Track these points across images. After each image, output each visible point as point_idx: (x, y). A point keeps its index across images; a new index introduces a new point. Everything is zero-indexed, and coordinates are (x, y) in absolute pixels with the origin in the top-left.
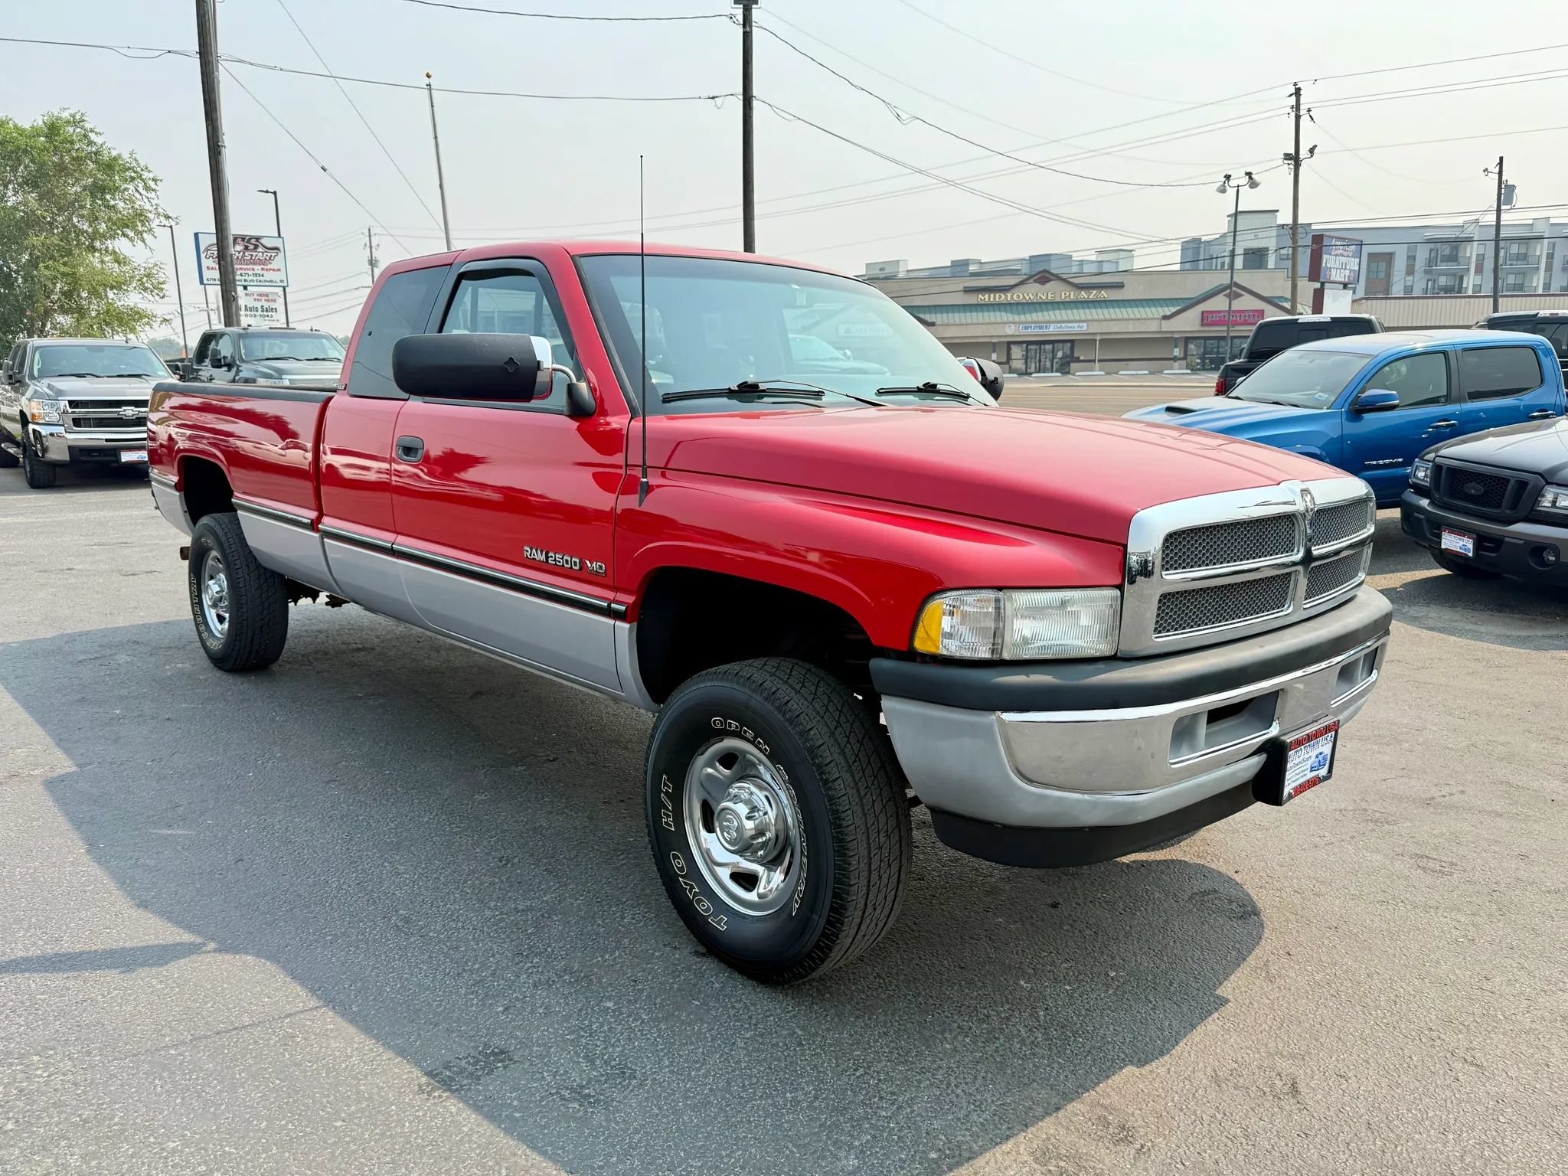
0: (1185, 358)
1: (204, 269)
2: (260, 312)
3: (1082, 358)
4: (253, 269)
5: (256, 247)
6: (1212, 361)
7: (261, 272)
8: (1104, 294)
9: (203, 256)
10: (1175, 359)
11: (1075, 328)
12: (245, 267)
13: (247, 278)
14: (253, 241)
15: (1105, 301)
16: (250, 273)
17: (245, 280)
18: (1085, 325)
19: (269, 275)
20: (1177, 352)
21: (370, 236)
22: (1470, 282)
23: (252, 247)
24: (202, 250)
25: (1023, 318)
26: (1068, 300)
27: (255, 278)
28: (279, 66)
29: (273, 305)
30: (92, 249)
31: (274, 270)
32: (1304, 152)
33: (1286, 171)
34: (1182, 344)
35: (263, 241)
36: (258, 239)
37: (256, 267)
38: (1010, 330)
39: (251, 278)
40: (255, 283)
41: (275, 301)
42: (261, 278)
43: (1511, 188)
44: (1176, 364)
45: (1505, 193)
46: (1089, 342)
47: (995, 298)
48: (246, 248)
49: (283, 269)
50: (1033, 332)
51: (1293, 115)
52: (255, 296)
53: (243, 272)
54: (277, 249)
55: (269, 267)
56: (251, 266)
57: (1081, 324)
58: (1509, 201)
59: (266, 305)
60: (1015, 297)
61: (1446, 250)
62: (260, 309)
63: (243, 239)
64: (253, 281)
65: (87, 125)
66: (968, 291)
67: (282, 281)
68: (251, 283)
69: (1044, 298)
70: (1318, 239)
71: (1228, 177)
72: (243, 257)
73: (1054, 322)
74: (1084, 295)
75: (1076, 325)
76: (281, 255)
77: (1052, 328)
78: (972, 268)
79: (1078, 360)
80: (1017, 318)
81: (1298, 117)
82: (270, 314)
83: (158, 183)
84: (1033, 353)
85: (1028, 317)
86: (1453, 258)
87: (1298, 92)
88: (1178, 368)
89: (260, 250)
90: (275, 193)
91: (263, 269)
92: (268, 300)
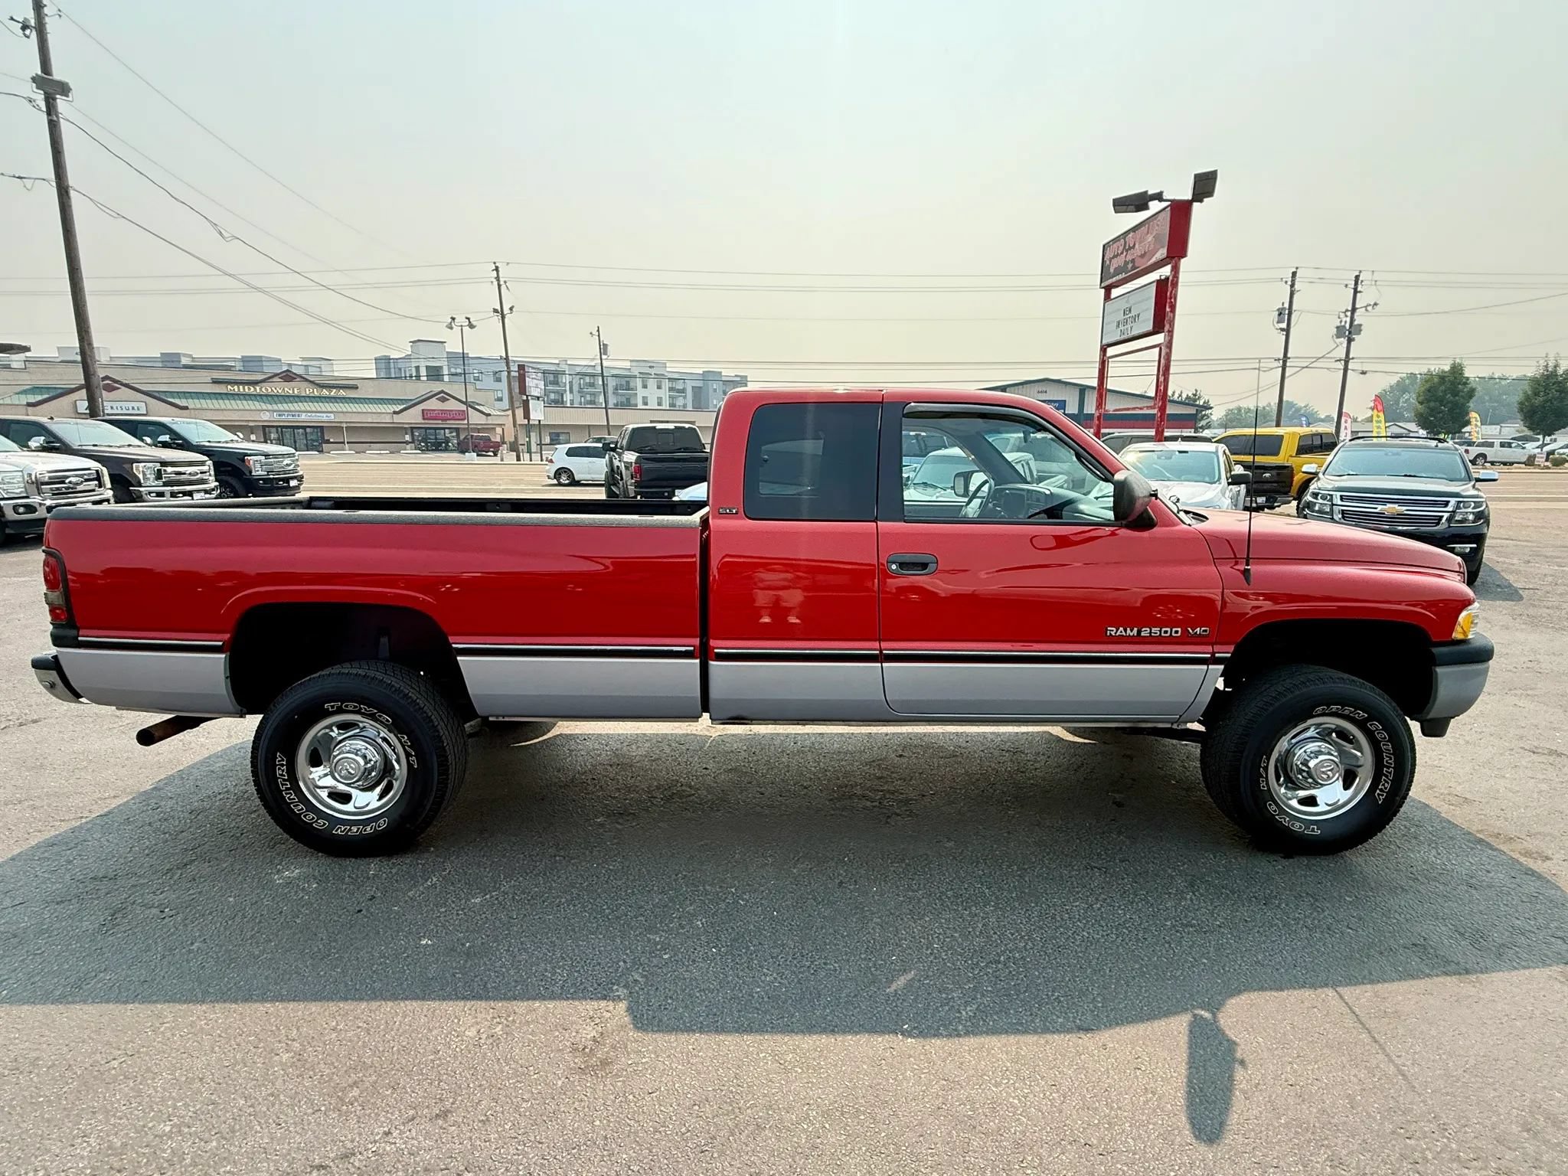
0: (413, 442)
3: (332, 440)
6: (433, 444)
8: (342, 393)
10: (407, 443)
11: (324, 417)
15: (344, 398)
18: (332, 415)
20: (408, 438)
22: (568, 397)
25: (275, 407)
26: (312, 395)
32: (506, 310)
33: (496, 319)
34: (409, 431)
38: (266, 417)
43: (605, 346)
44: (408, 447)
45: (604, 349)
46: (337, 429)
47: (244, 389)
50: (287, 419)
51: (496, 283)
57: (329, 415)
58: (605, 354)
60: (263, 390)
61: (551, 378)
66: (216, 382)
69: (291, 392)
70: (521, 367)
71: (453, 319)
73: (304, 412)
74: (325, 392)
75: (325, 415)
77: (303, 417)
78: (184, 361)
79: (328, 442)
80: (270, 407)
81: (499, 286)
84: (288, 436)
85: (280, 407)
86: (556, 383)
87: (497, 269)
88: (409, 449)
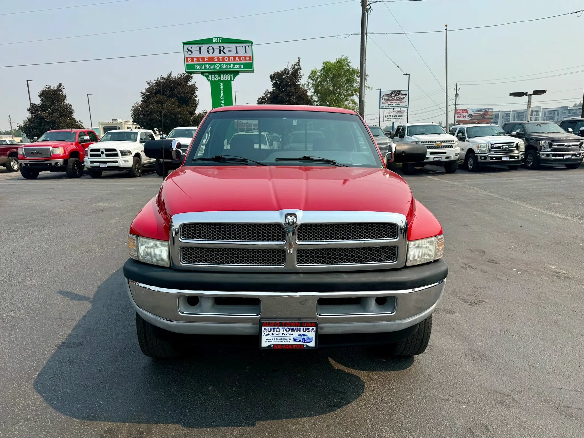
1: (381, 103)
2: (397, 117)
4: (397, 102)
5: (399, 94)
7: (399, 103)
9: (381, 99)
12: (394, 102)
13: (394, 105)
14: (398, 92)
16: (396, 104)
17: (394, 106)
19: (402, 104)
21: (457, 86)
23: (397, 94)
24: (381, 97)
27: (397, 105)
28: (386, 33)
29: (402, 114)
30: (347, 100)
31: (404, 102)
35: (401, 92)
36: (400, 91)
37: (398, 102)
39: (396, 105)
40: (397, 107)
41: (403, 113)
42: (399, 105)
48: (396, 95)
49: (407, 102)
52: (396, 112)
53: (394, 103)
54: (406, 94)
55: (402, 101)
56: (396, 101)
59: (400, 114)
62: (397, 116)
63: (395, 92)
64: (396, 106)
65: (348, 61)
67: (406, 106)
68: (396, 107)
72: (394, 98)
76: (407, 96)
82: (400, 118)
83: (368, 77)
89: (400, 95)
90: (409, 75)
91: (400, 102)
92: (401, 113)
